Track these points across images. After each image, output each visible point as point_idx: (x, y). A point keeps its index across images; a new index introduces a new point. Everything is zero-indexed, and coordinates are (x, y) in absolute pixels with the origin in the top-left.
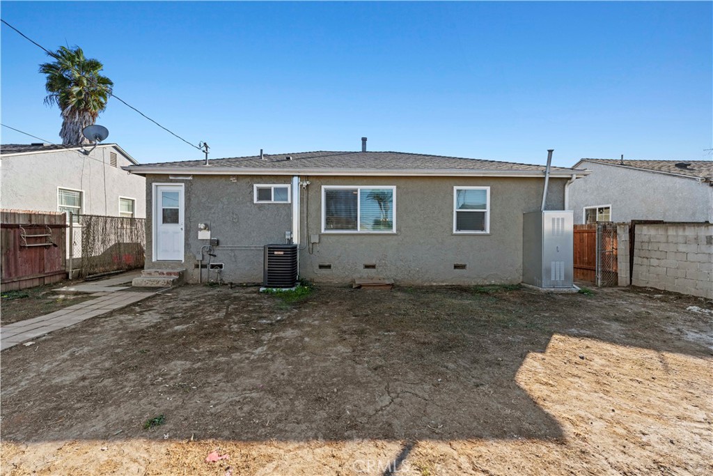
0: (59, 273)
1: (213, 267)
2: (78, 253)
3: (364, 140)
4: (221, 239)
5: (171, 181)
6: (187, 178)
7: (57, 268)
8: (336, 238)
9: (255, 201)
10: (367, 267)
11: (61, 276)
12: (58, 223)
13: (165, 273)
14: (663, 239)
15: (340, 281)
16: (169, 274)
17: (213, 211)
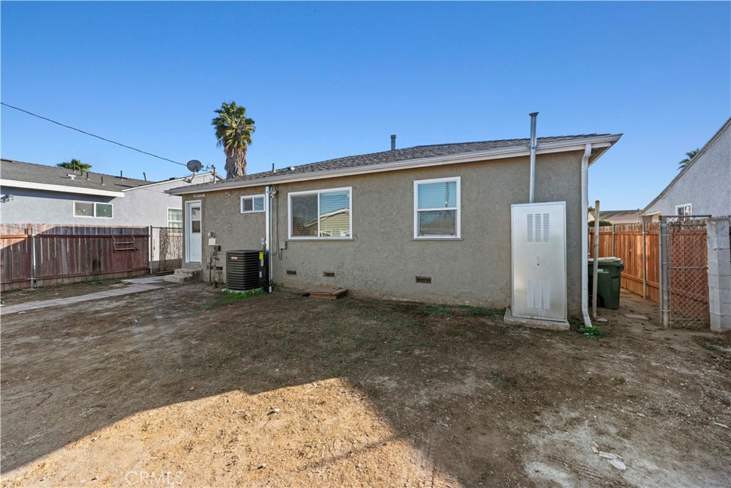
0: (143, 269)
1: (218, 268)
2: (156, 257)
3: (393, 138)
4: (221, 245)
5: (194, 199)
6: (203, 196)
7: (142, 266)
8: (300, 244)
9: (242, 212)
10: (326, 274)
11: (145, 271)
12: (142, 234)
13: (186, 272)
16: (188, 273)
17: (217, 221)
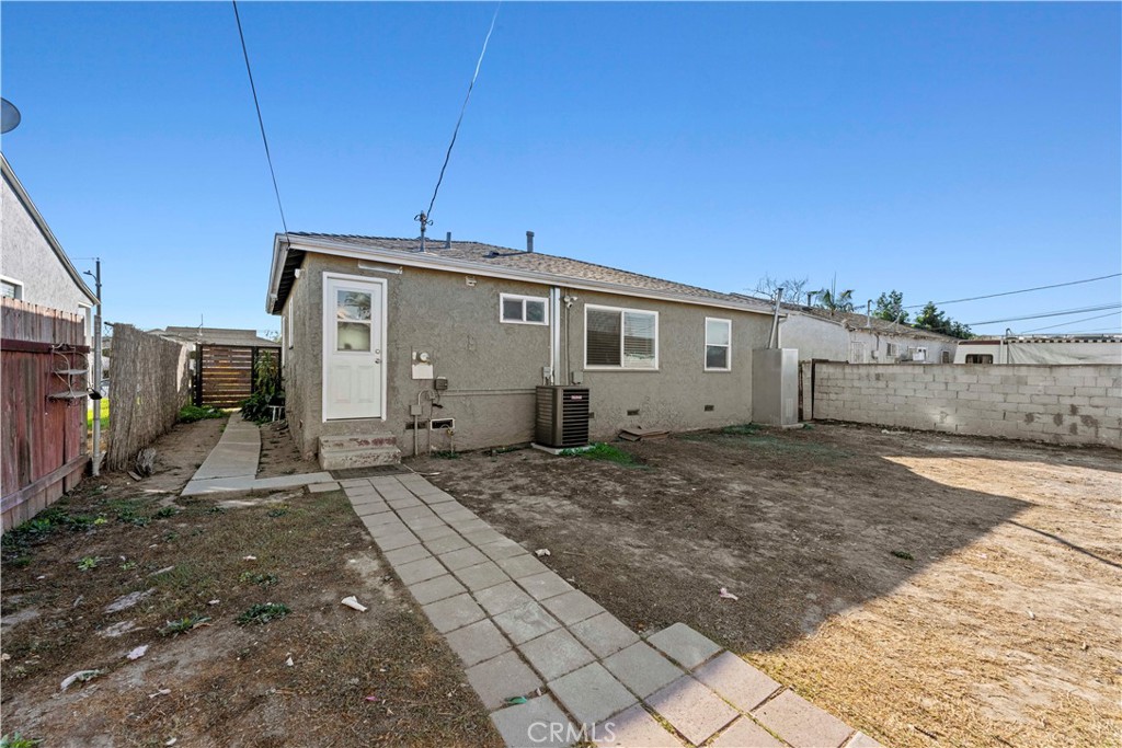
1: (436, 425)
3: (530, 235)
4: (451, 380)
5: (362, 273)
6: (391, 271)
8: (600, 375)
9: (502, 321)
10: (630, 413)
13: (370, 441)
14: (841, 376)
15: (603, 433)
16: (379, 442)
17: (436, 331)
